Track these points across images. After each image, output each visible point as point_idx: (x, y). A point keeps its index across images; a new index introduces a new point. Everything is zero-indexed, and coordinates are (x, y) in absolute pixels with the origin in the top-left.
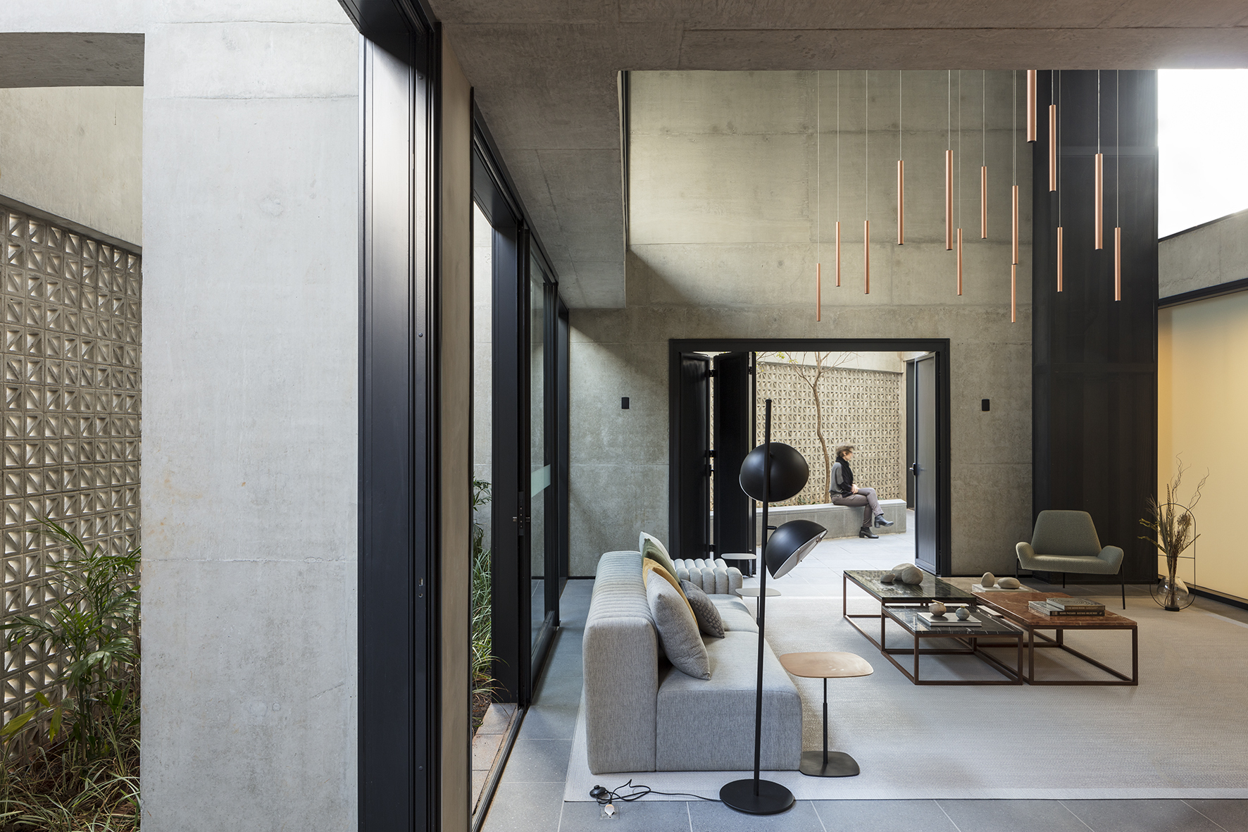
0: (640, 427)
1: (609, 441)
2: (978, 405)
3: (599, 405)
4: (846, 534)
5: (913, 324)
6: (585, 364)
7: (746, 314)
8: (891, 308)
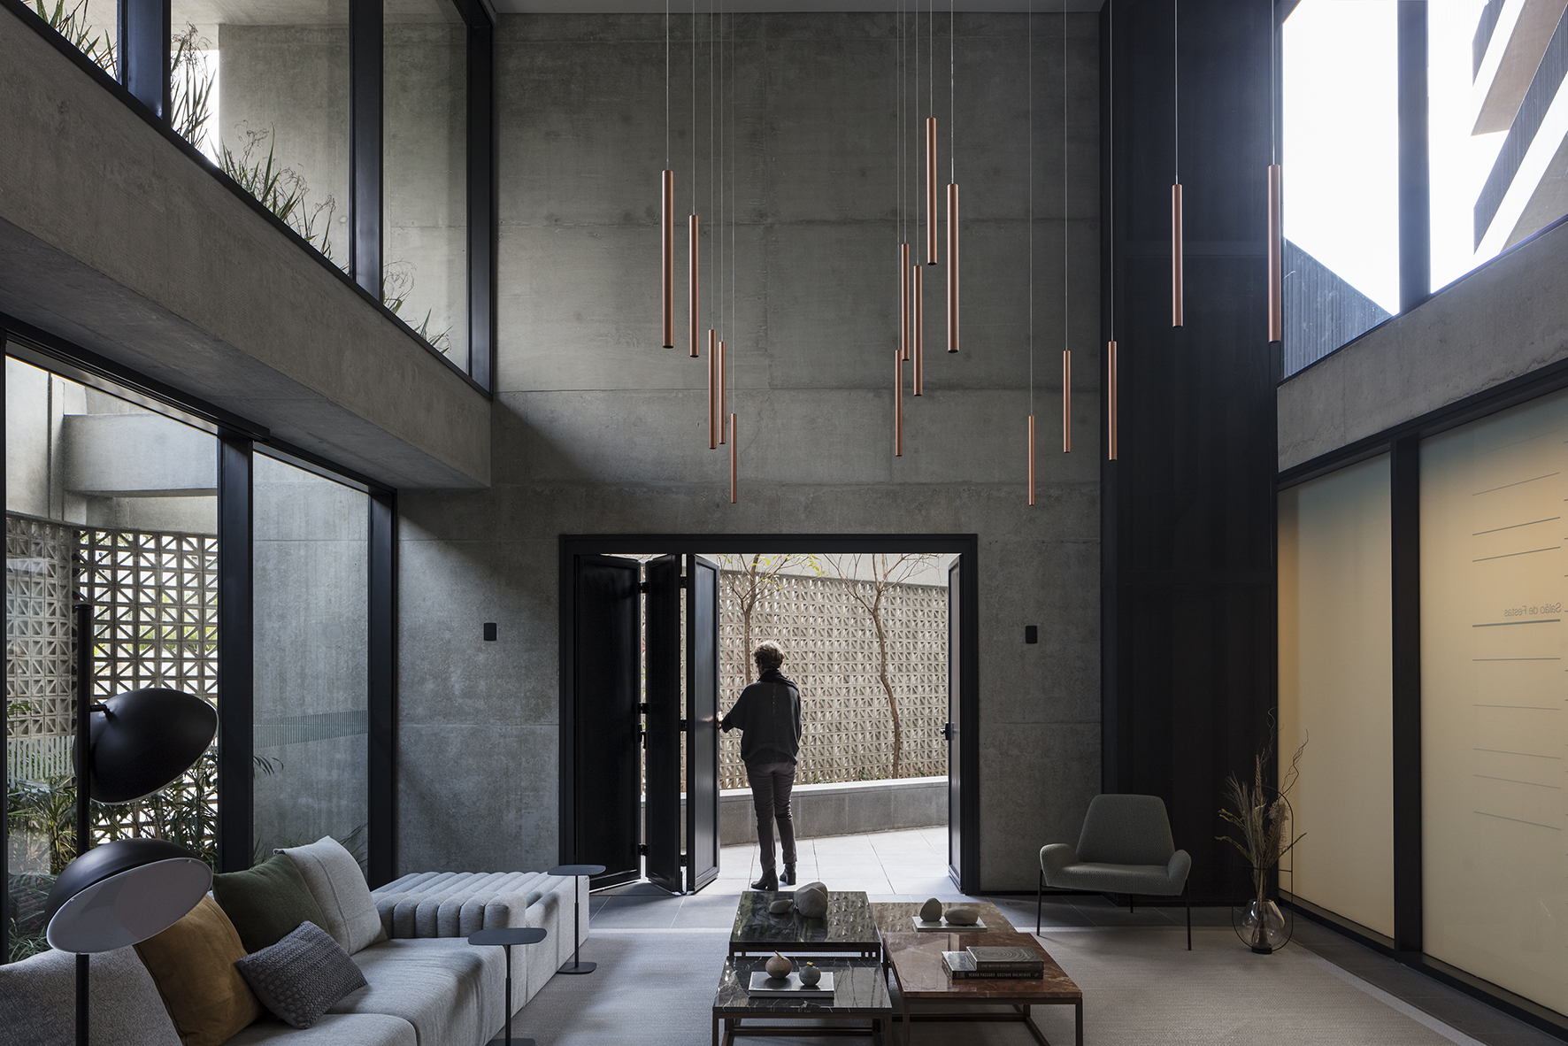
0: (514, 667)
1: (462, 690)
2: (1020, 635)
3: (447, 635)
4: (896, 825)
5: (924, 512)
6: (424, 573)
7: (674, 496)
8: (891, 487)
